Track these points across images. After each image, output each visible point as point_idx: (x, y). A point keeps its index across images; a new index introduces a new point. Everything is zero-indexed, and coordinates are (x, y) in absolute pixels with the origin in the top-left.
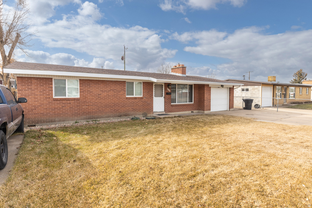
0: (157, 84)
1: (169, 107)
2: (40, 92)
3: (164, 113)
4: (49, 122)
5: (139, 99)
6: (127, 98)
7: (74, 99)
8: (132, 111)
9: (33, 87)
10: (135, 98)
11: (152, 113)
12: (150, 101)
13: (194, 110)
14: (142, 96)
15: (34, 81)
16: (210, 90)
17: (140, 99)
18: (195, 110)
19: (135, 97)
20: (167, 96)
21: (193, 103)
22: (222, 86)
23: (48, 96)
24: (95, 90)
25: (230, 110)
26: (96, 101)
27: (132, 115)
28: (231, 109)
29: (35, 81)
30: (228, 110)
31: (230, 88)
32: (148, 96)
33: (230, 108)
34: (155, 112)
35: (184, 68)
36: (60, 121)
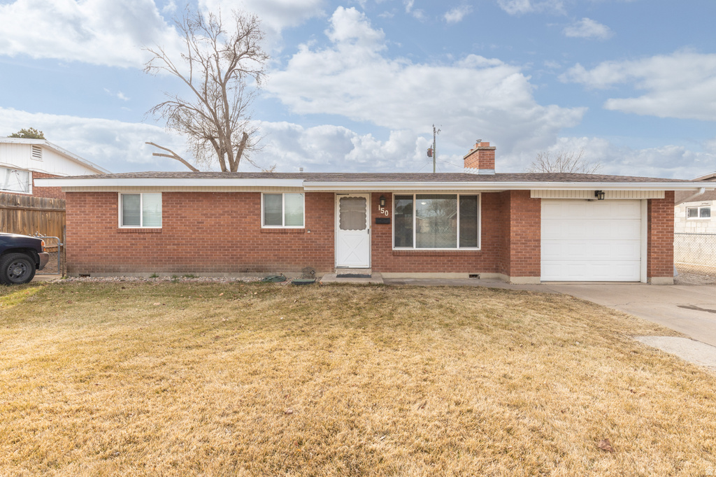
0: (348, 196)
1: (386, 258)
2: (97, 217)
3: (369, 272)
4: (110, 271)
5: (293, 233)
6: (262, 231)
7: (151, 232)
8: (276, 261)
9: (87, 208)
10: (284, 232)
11: (331, 270)
12: (326, 239)
13: (477, 269)
14: (303, 227)
15: (89, 199)
16: (539, 211)
17: (296, 235)
18: (486, 270)
19: (285, 229)
20: (380, 227)
21: (479, 248)
22: (598, 194)
23: (108, 225)
24: (193, 213)
25: (649, 282)
26: (193, 236)
27: (274, 271)
28: (654, 279)
29: (91, 198)
30: (645, 279)
31: (649, 201)
32: (317, 226)
33: (649, 275)
34: (338, 268)
35: (488, 152)
36: (127, 271)
